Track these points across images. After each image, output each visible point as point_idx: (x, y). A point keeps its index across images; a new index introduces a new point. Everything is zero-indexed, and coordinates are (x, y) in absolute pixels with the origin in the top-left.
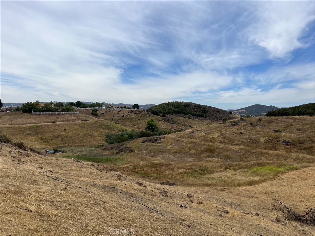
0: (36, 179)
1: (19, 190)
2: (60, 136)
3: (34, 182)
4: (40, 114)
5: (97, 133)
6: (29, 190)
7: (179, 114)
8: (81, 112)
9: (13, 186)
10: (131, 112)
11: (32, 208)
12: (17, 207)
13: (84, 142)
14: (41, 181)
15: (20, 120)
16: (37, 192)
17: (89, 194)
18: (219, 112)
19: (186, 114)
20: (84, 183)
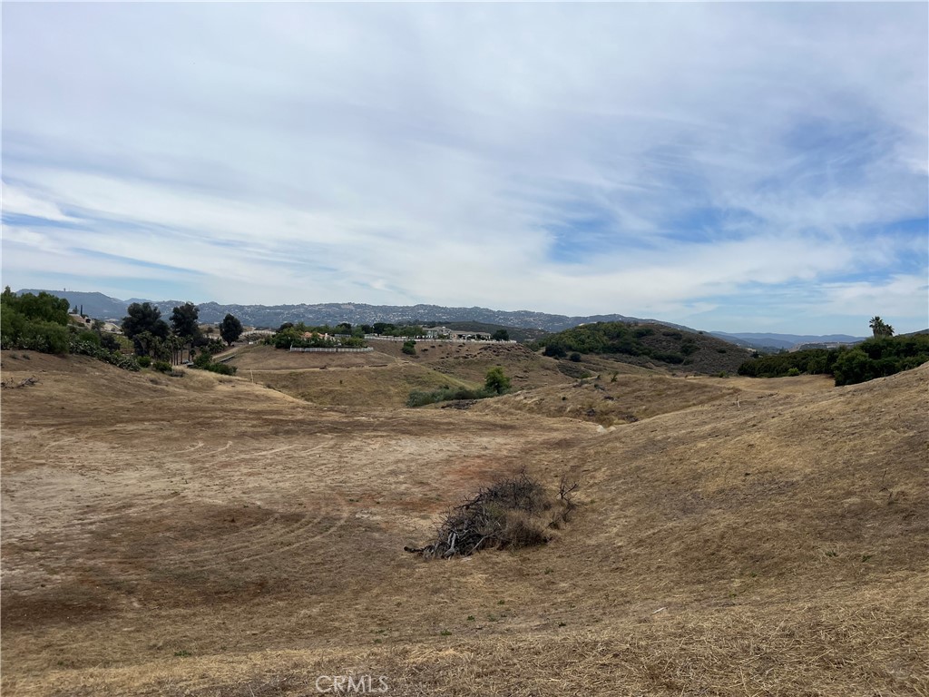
4: (303, 352)
5: (396, 390)
7: (618, 354)
8: (381, 347)
10: (485, 349)
15: (271, 361)
18: (724, 352)
19: (635, 354)
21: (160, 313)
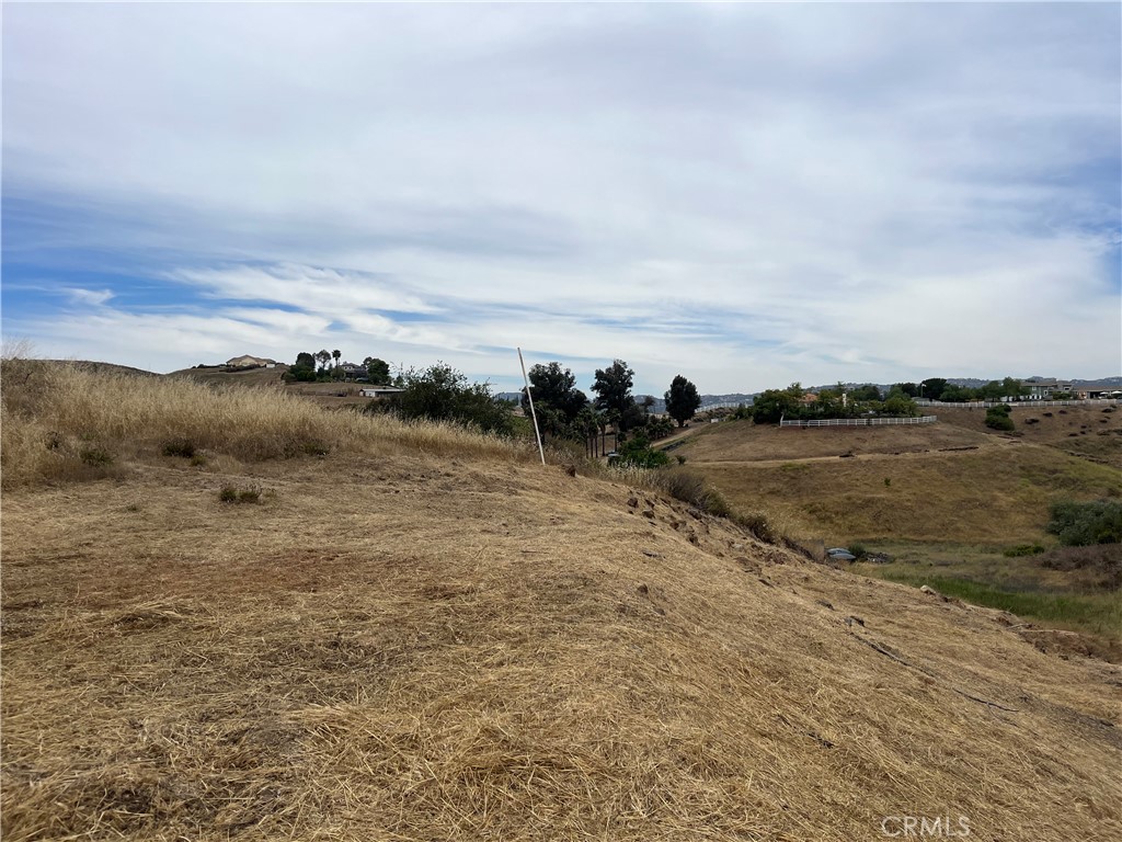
0: (822, 641)
1: (780, 667)
2: (869, 502)
3: (818, 649)
4: (804, 428)
5: (1012, 499)
6: (807, 671)
8: (944, 417)
9: (764, 651)
11: (829, 734)
12: (784, 720)
13: (958, 530)
14: (838, 651)
15: (747, 446)
16: (831, 682)
17: (1013, 730)
20: (981, 686)
21: (573, 378)
